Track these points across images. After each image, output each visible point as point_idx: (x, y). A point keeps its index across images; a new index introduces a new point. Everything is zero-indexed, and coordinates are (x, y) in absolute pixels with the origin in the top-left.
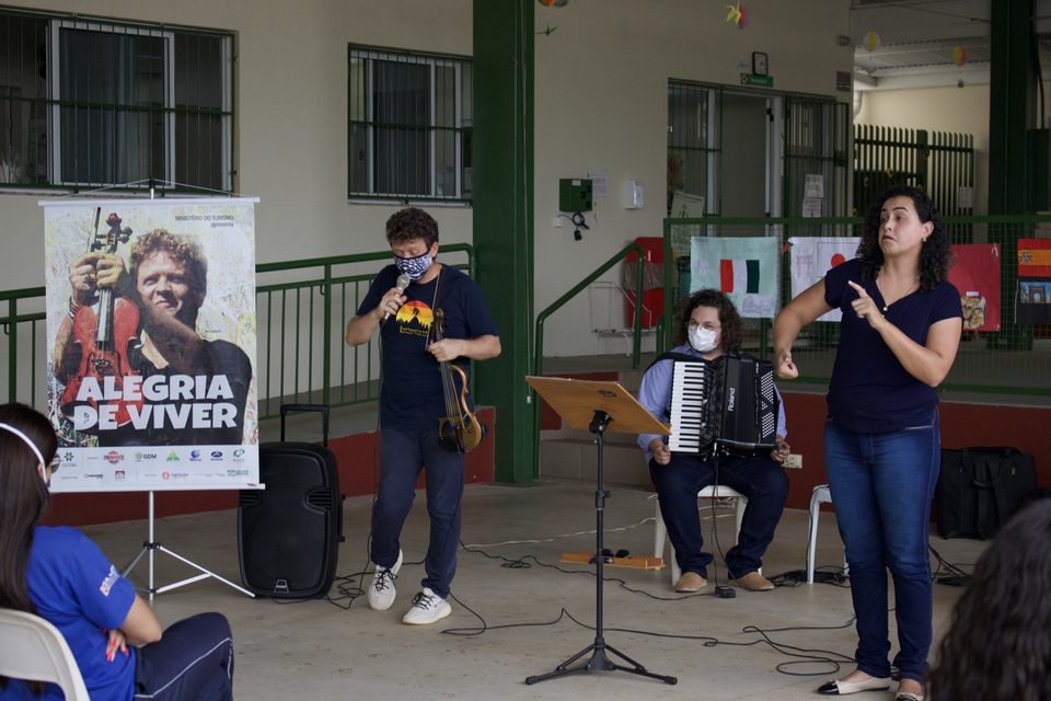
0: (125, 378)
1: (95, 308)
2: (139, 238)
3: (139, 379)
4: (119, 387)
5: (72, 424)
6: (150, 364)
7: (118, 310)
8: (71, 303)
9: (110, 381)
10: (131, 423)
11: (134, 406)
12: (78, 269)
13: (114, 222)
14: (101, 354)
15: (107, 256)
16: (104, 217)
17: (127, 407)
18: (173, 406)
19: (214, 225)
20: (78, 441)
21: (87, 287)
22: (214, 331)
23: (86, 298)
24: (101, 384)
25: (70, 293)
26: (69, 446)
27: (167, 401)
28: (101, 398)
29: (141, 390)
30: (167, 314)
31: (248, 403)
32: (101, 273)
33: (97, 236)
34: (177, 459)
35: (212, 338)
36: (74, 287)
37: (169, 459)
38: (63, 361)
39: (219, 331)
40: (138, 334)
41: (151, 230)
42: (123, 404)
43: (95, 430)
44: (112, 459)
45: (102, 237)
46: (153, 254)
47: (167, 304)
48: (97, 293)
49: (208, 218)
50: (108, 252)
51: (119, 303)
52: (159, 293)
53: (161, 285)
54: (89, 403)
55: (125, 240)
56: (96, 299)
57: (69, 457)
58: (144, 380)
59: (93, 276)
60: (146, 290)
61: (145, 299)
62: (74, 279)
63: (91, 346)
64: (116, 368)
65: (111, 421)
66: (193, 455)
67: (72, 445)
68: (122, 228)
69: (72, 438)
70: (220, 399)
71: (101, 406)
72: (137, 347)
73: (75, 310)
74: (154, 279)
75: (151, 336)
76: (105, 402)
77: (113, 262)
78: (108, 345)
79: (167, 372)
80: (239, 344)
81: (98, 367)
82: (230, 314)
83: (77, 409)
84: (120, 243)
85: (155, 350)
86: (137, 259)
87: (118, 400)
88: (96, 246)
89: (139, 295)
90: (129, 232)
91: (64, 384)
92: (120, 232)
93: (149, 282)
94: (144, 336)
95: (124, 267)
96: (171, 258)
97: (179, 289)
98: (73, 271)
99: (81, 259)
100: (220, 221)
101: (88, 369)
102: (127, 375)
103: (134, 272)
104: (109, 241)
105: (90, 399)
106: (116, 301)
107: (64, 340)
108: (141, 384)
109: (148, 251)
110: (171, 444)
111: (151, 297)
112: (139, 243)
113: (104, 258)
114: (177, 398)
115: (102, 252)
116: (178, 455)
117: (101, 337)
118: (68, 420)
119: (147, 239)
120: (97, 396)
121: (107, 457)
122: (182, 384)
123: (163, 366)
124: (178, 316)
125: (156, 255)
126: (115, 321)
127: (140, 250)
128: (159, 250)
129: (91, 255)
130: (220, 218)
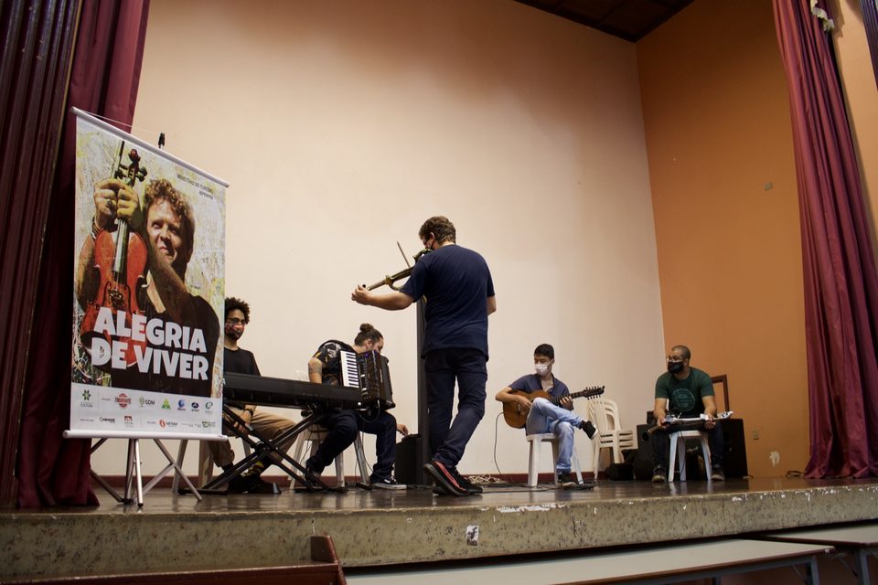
0: (134, 315)
1: (114, 235)
2: (151, 181)
3: (144, 319)
4: (128, 325)
5: (89, 356)
6: (153, 307)
7: (132, 244)
8: (94, 224)
9: (122, 315)
10: (136, 364)
11: (139, 347)
12: (103, 191)
13: (135, 157)
14: (116, 286)
15: (127, 187)
16: (127, 150)
17: (135, 346)
18: (167, 352)
19: (201, 193)
20: (95, 378)
21: (109, 212)
22: (196, 287)
23: (106, 222)
24: (115, 317)
25: (94, 213)
26: (86, 383)
27: (163, 347)
28: (114, 334)
29: (144, 332)
30: (167, 261)
31: (216, 359)
32: (121, 202)
33: (120, 165)
34: (169, 407)
35: (195, 293)
36: (97, 207)
37: (163, 407)
38: (83, 284)
39: (199, 288)
40: (145, 275)
41: (160, 179)
42: (131, 343)
43: (107, 367)
44: (123, 402)
45: (124, 167)
46: (160, 201)
47: (166, 251)
48: (116, 221)
49: (197, 185)
50: (128, 184)
51: (133, 237)
52: (162, 239)
53: (164, 232)
54: (103, 336)
55: (142, 179)
56: (115, 228)
57: (87, 395)
58: (148, 321)
59: (114, 202)
60: (154, 232)
61: (152, 241)
62: (99, 200)
63: (108, 275)
64: (127, 302)
65: (121, 359)
66: (181, 404)
67: (90, 382)
68: (140, 167)
69: (90, 374)
70: (197, 352)
71: (114, 342)
72: (144, 286)
73: (97, 232)
74: (159, 224)
75: (154, 278)
76: (116, 338)
77: (130, 195)
78: (122, 277)
79: (165, 317)
80: (211, 304)
81: (113, 299)
82: (207, 274)
83: (95, 341)
84: (137, 179)
85: (156, 293)
86: (149, 200)
87: (128, 338)
88: (119, 174)
89: (148, 235)
90: (145, 172)
91: (85, 311)
92: (137, 170)
93: (156, 226)
94: (149, 277)
95: (138, 204)
96: (172, 209)
97: (176, 240)
98: (99, 191)
99: (105, 183)
100: (205, 192)
101: (105, 299)
102: (135, 313)
103: (146, 212)
104: (130, 174)
105: (105, 331)
106: (131, 234)
107: (86, 261)
108: (146, 325)
109: (157, 196)
110: (166, 392)
111: (156, 241)
112: (151, 186)
113: (124, 189)
114: (170, 345)
115: (123, 182)
116: (170, 404)
117: (117, 267)
118: (86, 352)
119: (157, 185)
120: (111, 332)
121: (118, 400)
122: (174, 332)
123: (162, 312)
124: (174, 265)
125: (162, 203)
126: (129, 255)
127: (151, 192)
128: (164, 199)
129: (114, 181)
130: (205, 188)
